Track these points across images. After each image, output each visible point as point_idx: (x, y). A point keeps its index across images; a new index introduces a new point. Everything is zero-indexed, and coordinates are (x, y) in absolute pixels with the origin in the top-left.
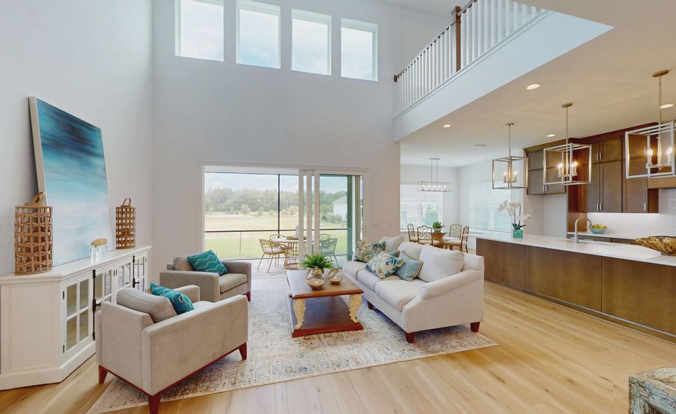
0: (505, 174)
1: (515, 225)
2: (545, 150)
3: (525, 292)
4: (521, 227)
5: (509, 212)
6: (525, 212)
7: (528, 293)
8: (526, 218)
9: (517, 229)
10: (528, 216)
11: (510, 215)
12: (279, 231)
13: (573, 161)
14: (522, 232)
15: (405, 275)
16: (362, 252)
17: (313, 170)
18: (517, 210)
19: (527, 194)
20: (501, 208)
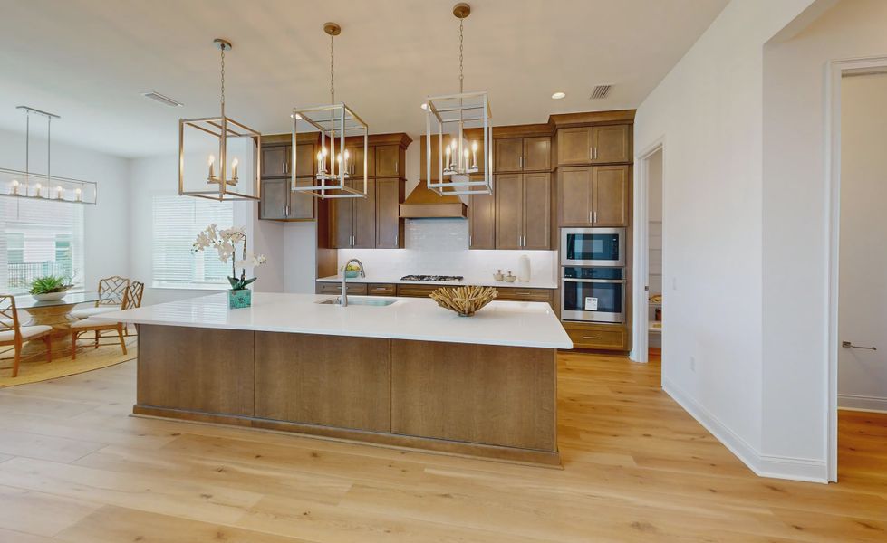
0: (212, 159)
1: (234, 280)
3: (254, 425)
4: (246, 283)
5: (221, 252)
6: (256, 253)
7: (261, 426)
8: (257, 264)
9: (239, 289)
10: (261, 258)
11: (224, 259)
13: (345, 148)
14: (249, 294)
18: (239, 247)
19: (260, 218)
20: (203, 242)
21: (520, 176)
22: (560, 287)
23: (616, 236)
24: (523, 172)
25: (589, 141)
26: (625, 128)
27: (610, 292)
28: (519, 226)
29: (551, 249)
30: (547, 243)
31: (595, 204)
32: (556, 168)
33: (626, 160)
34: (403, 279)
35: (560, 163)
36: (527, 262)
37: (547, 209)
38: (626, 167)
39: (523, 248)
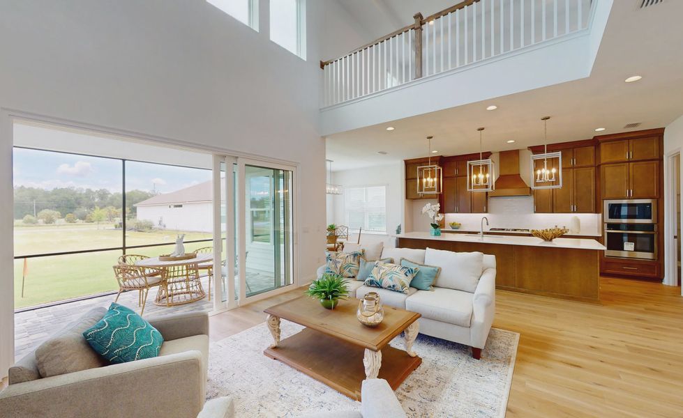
2: (468, 162)
9: (436, 228)
12: (124, 248)
15: (425, 284)
16: (339, 266)
17: (237, 157)
21: (571, 170)
22: (603, 236)
23: (650, 204)
24: (573, 168)
25: (626, 147)
26: (656, 139)
27: (647, 239)
28: (571, 199)
29: (596, 213)
30: (593, 208)
31: (631, 184)
32: (600, 165)
33: (658, 157)
34: (491, 230)
35: (602, 162)
36: (578, 222)
37: (593, 188)
38: (658, 162)
39: (574, 212)
